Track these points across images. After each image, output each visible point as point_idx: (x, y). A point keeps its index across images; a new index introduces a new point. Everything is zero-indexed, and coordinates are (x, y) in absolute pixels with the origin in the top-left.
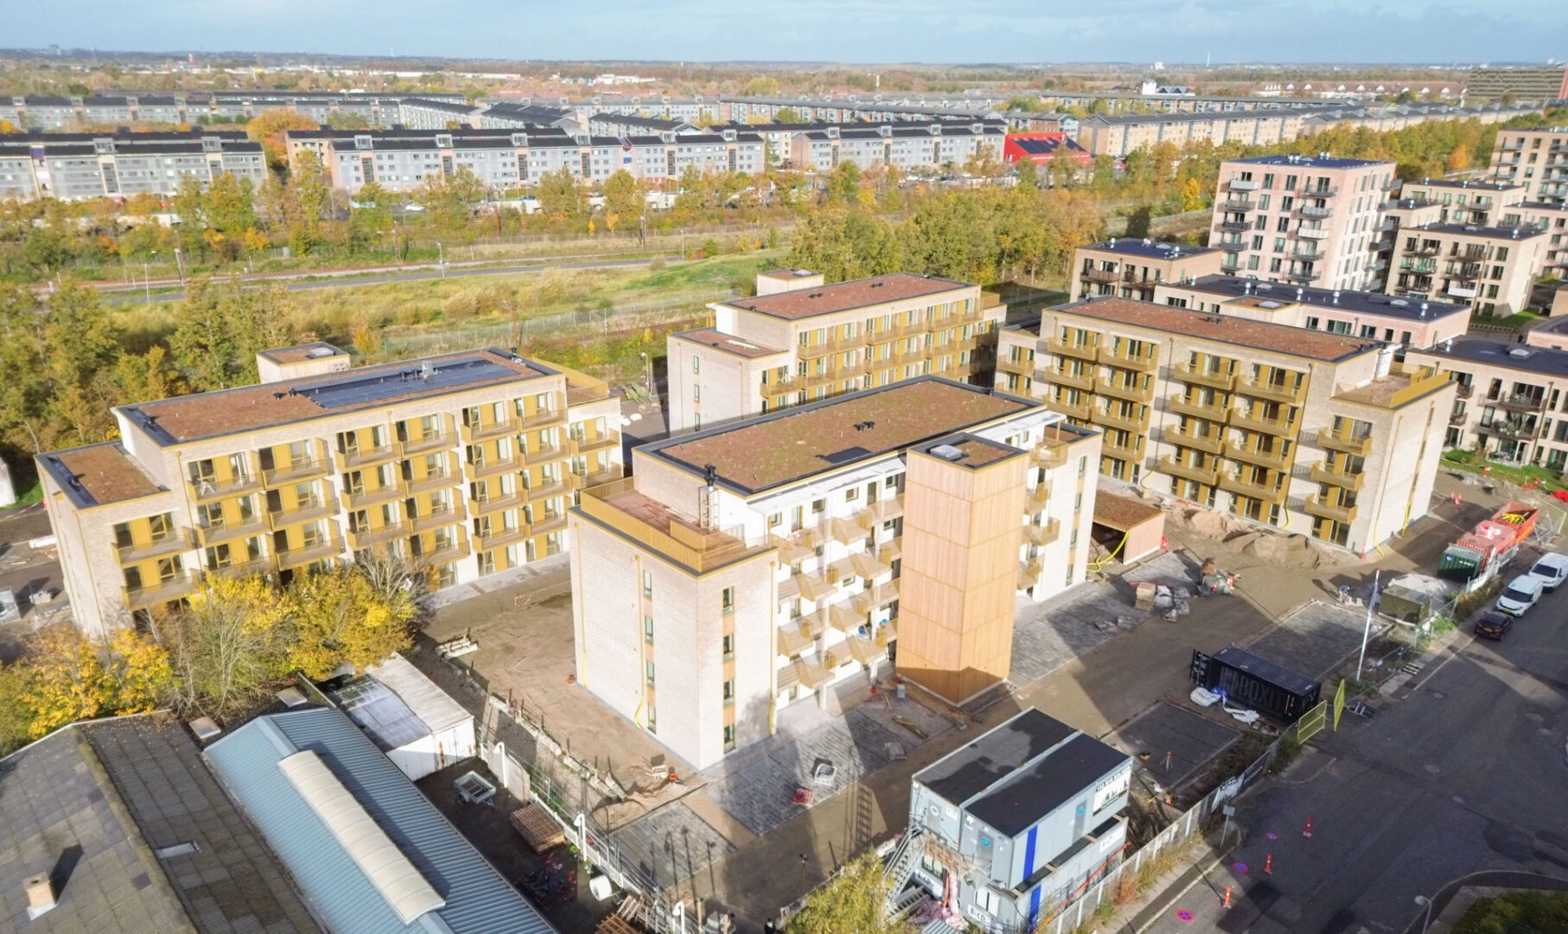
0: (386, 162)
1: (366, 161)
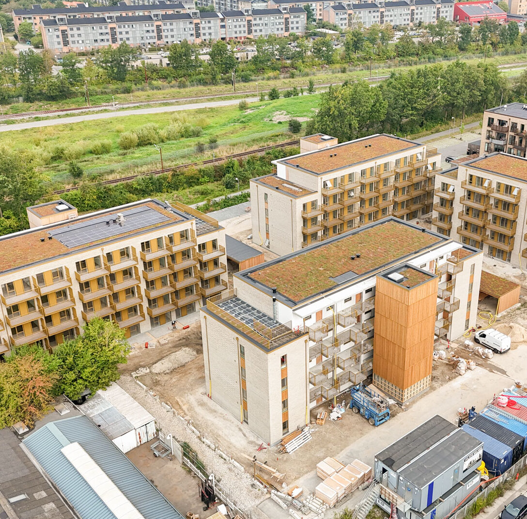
0: (75, 32)
1: (63, 32)
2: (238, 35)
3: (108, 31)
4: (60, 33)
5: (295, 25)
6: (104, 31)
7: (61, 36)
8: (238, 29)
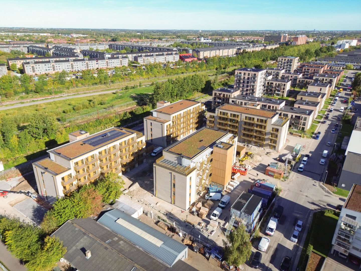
1: (33, 67)
2: (103, 67)
3: (51, 66)
4: (31, 67)
5: (124, 63)
6: (49, 66)
7: (31, 68)
8: (103, 64)
